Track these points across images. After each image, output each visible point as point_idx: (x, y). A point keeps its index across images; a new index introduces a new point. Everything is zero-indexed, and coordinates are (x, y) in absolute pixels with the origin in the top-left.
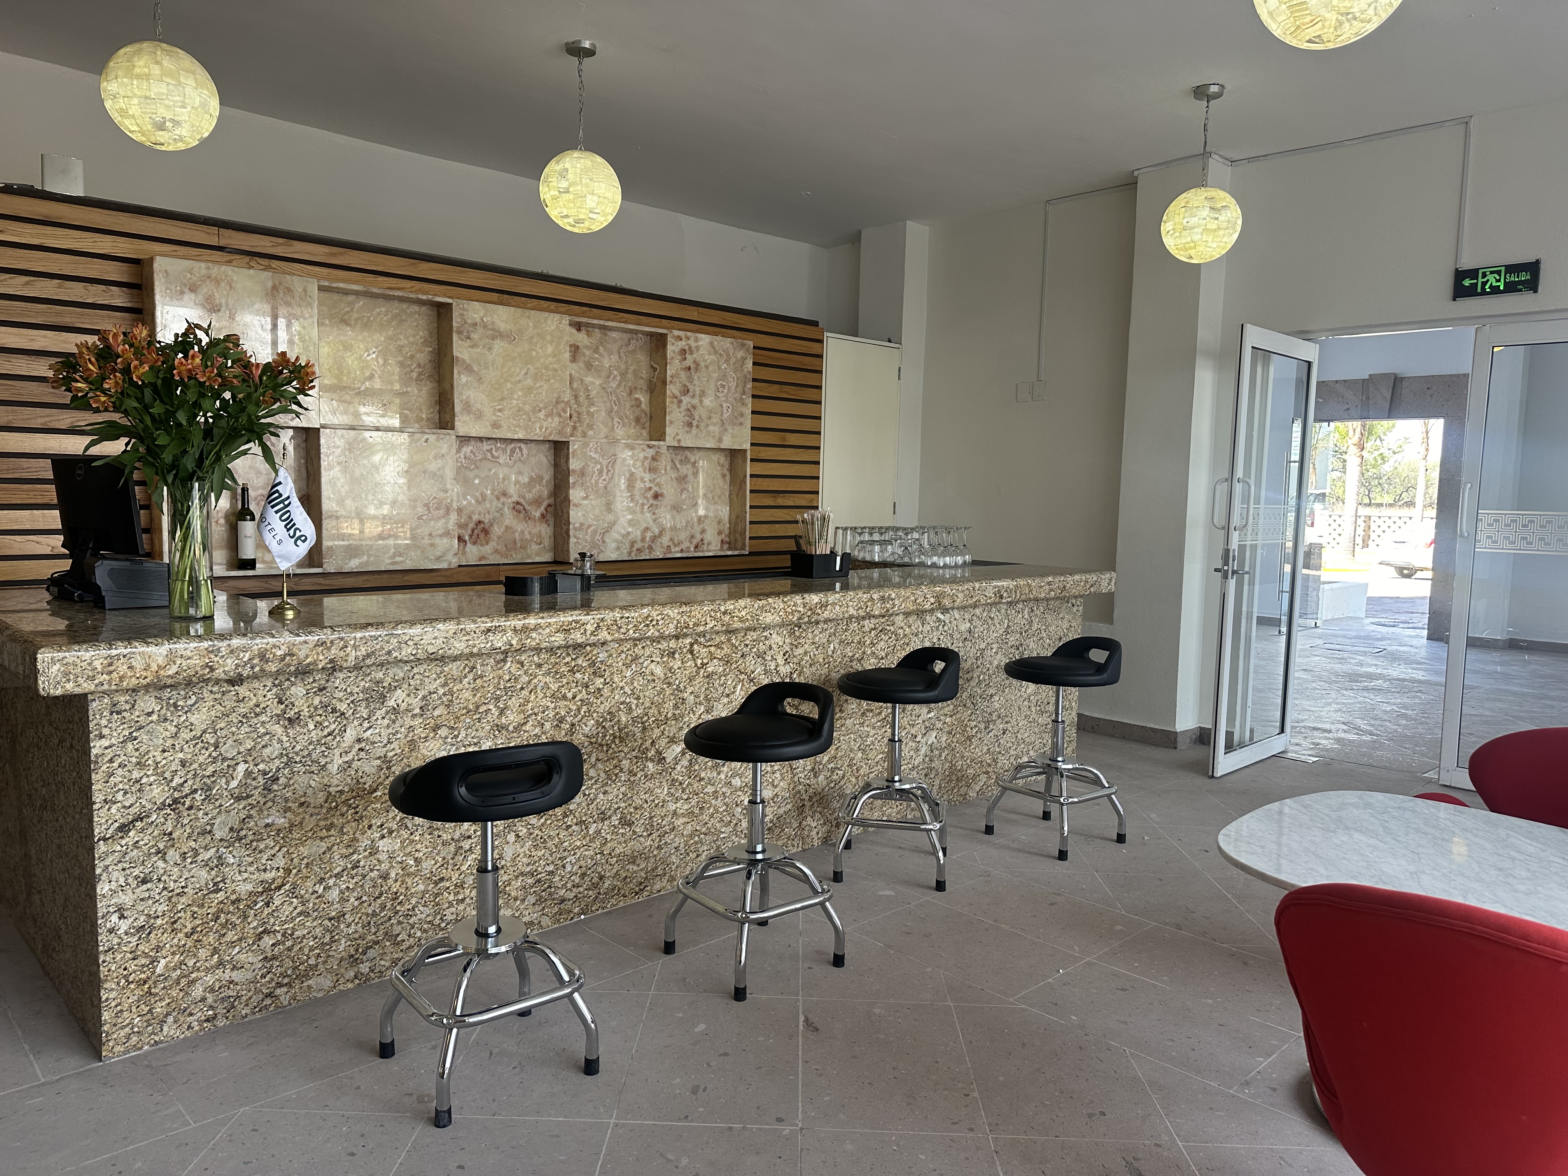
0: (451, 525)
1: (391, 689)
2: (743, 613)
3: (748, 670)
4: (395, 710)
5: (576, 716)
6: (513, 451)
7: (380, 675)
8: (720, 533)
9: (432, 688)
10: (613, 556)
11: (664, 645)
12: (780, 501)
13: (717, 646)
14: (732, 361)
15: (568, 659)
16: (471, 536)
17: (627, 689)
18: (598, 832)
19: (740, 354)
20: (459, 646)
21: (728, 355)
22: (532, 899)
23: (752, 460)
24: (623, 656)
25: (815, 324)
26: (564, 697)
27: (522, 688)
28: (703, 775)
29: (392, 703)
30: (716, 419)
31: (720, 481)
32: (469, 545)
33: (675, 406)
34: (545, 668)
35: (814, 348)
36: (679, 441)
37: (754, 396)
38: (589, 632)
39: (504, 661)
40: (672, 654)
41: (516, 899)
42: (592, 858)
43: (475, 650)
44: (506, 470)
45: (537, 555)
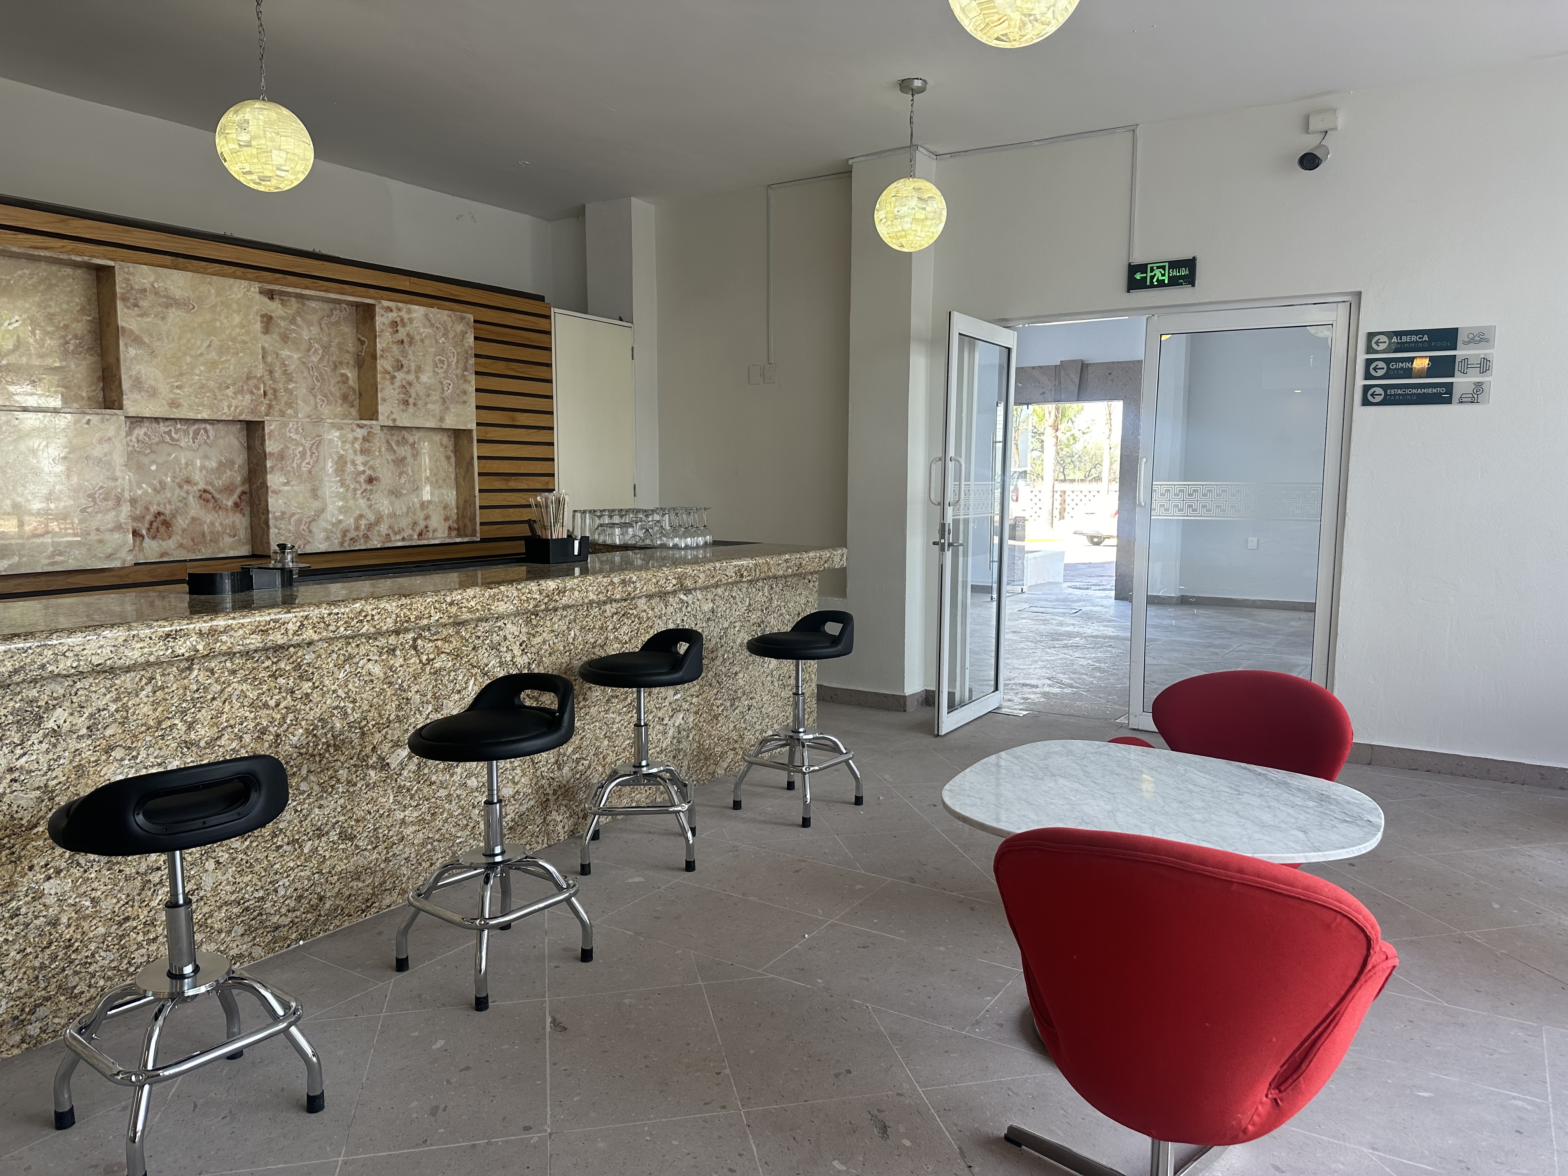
0: (123, 517)
1: (49, 708)
2: (473, 603)
3: (482, 664)
4: (55, 732)
5: (280, 724)
6: (196, 433)
7: (34, 693)
8: (446, 519)
9: (101, 704)
10: (323, 547)
11: (381, 642)
12: (513, 484)
13: (445, 640)
14: (451, 335)
15: (268, 663)
16: (149, 530)
17: (340, 692)
18: (315, 850)
19: (459, 328)
20: (134, 654)
21: (446, 329)
22: (240, 930)
23: (479, 441)
24: (334, 656)
25: (541, 298)
26: (266, 706)
27: (214, 699)
28: (434, 778)
29: (51, 724)
30: (435, 396)
31: (444, 463)
32: (146, 539)
33: (388, 383)
34: (240, 674)
35: (541, 324)
36: (394, 420)
37: (477, 373)
38: (291, 632)
39: (190, 668)
40: (392, 651)
41: (220, 932)
42: (309, 879)
43: (152, 659)
44: (190, 454)
45: (232, 548)
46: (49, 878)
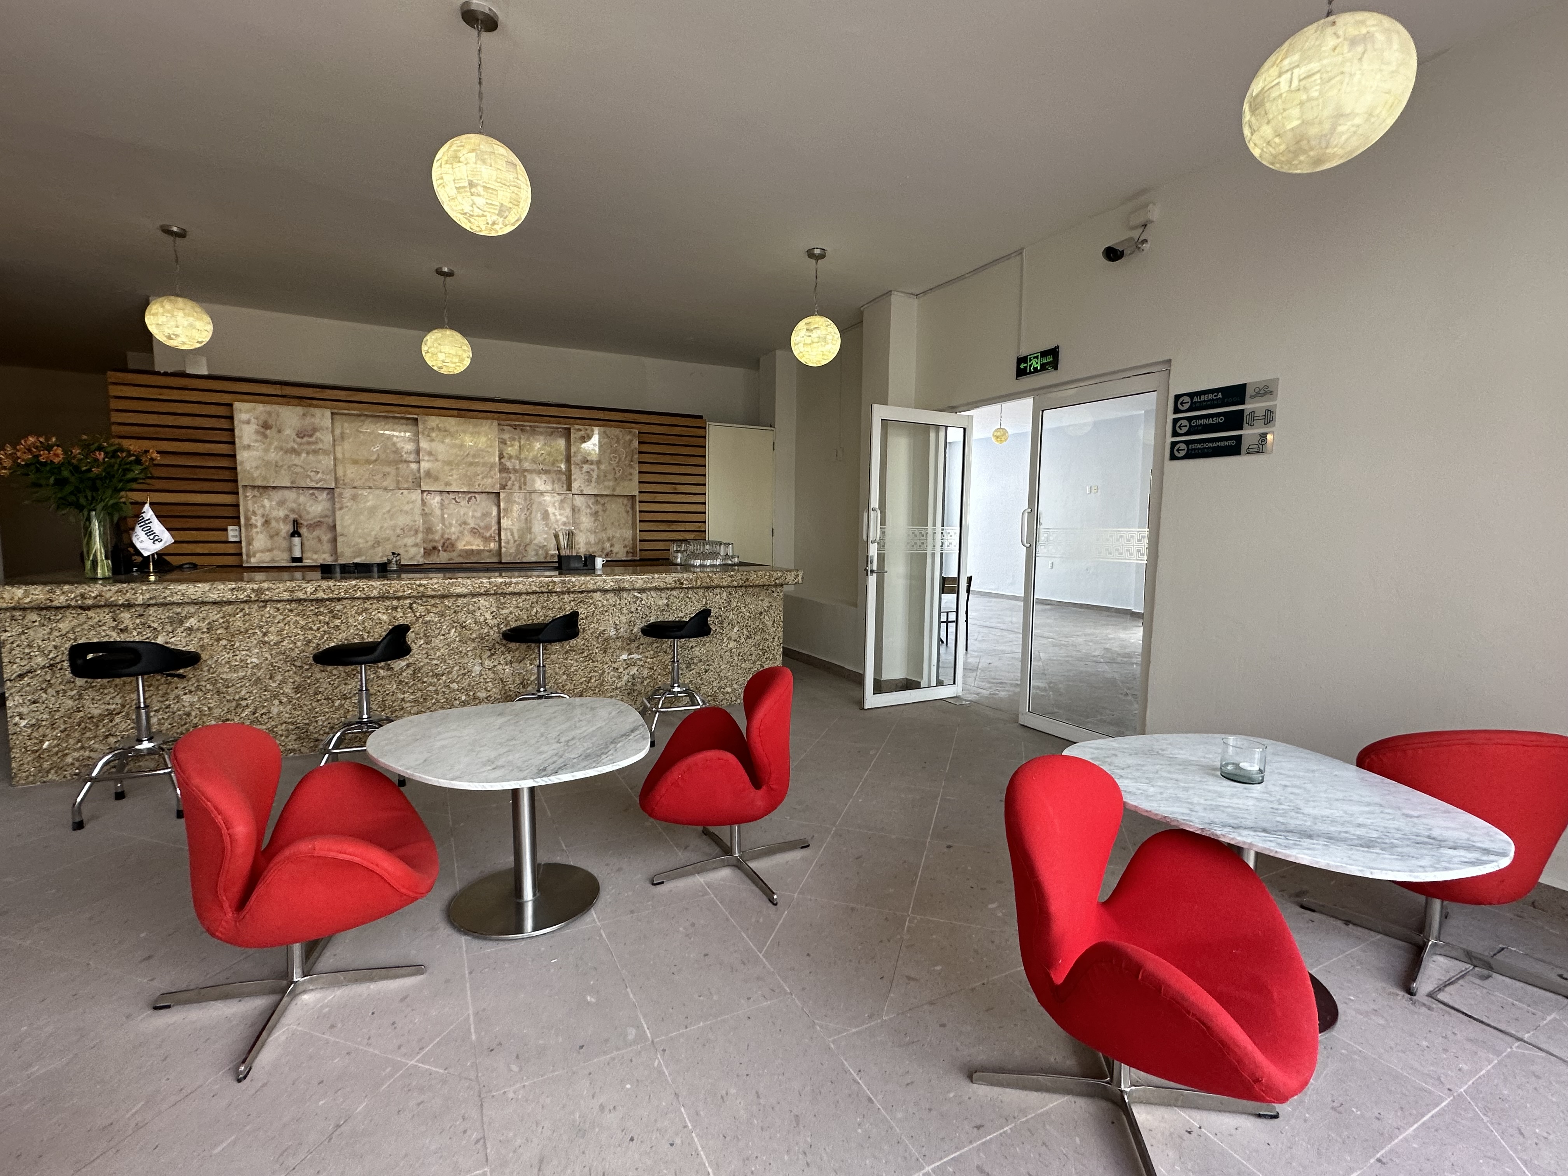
1: (187, 618)
3: (461, 621)
4: (190, 629)
5: (320, 639)
6: (470, 499)
7: (179, 610)
9: (215, 618)
11: (388, 603)
14: (622, 442)
16: (442, 547)
17: (359, 627)
19: (628, 438)
21: (618, 438)
23: (640, 502)
25: (701, 417)
26: (311, 629)
27: (279, 622)
28: (425, 680)
29: (188, 625)
30: (610, 477)
31: (624, 514)
32: (441, 552)
33: (578, 470)
34: (295, 612)
35: (700, 432)
36: (582, 491)
37: (640, 462)
44: (466, 509)
45: (488, 558)
46: (185, 694)
